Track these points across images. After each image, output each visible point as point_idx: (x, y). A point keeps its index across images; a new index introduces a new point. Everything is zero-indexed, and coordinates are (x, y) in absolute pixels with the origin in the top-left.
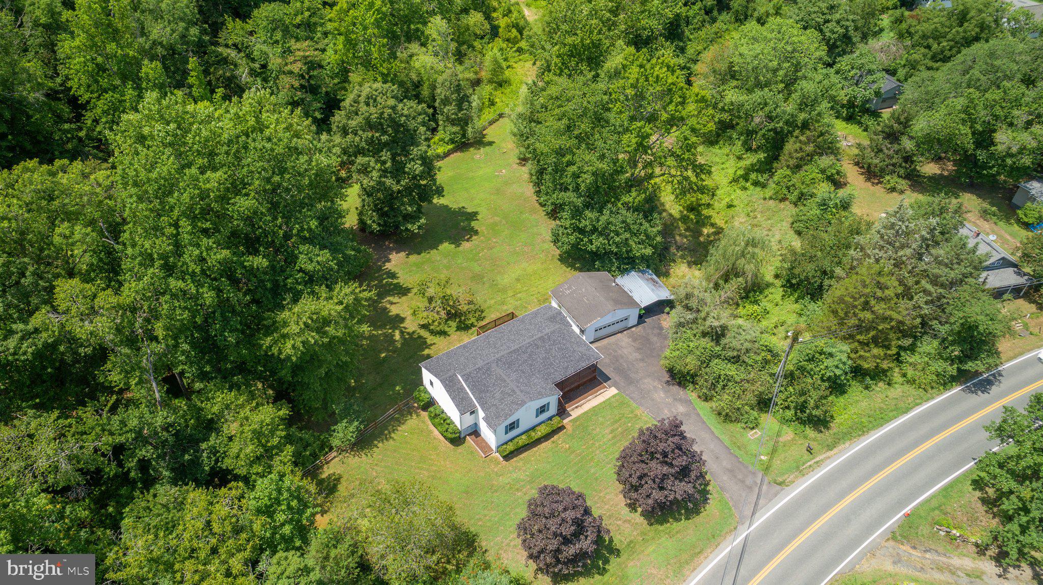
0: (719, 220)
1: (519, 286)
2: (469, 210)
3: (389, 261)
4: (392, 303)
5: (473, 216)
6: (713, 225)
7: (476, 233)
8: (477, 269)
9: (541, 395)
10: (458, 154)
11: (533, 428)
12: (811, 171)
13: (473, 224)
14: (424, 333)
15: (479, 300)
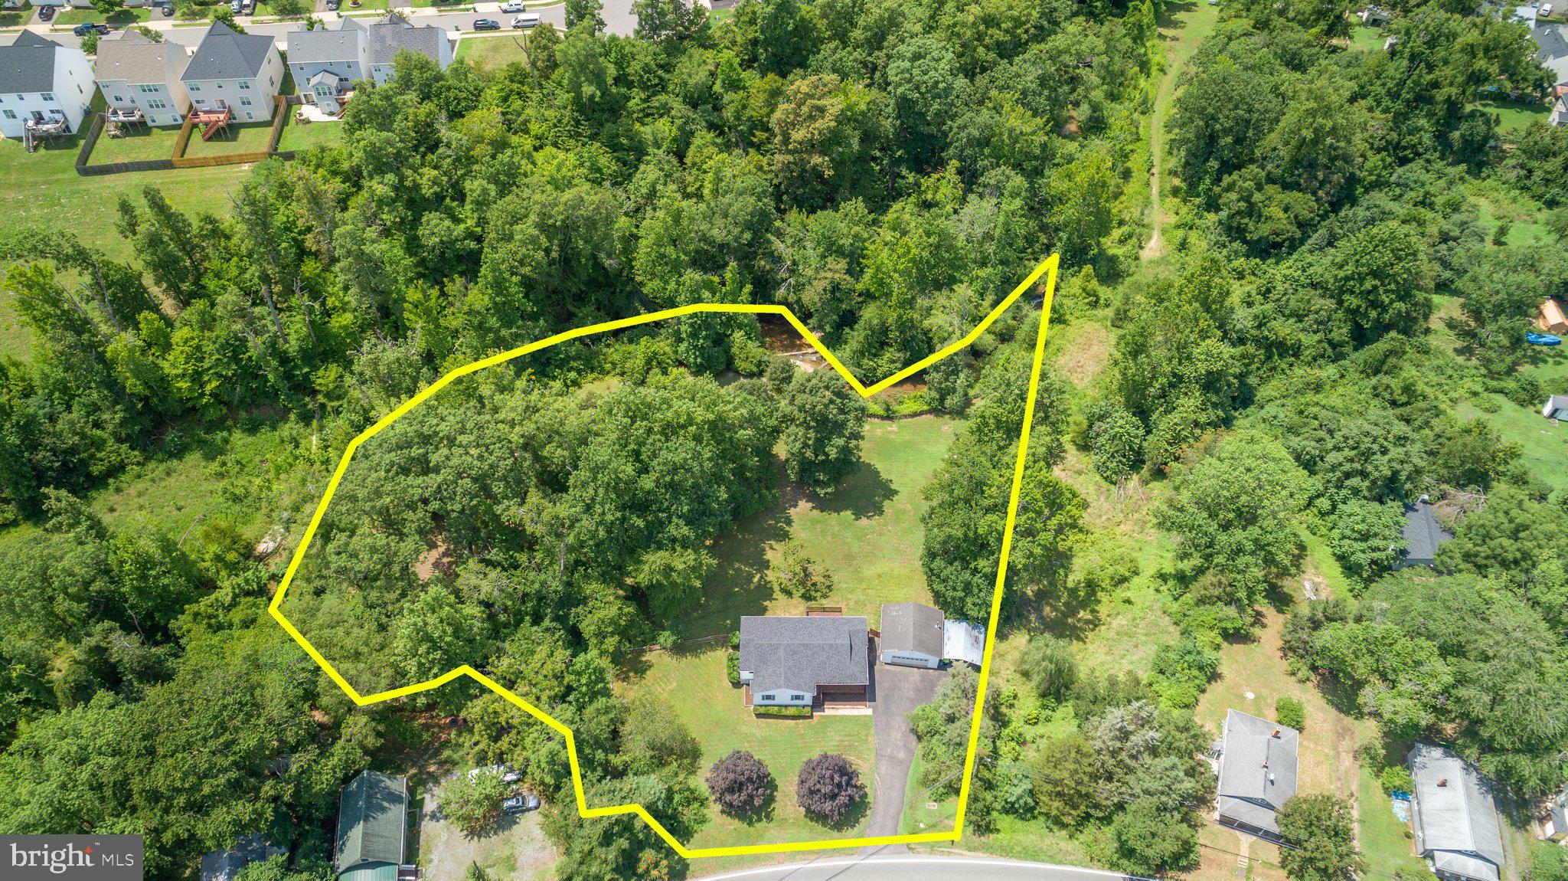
0: (1103, 610)
1: (876, 582)
2: (893, 487)
3: (795, 506)
4: (772, 548)
5: (890, 493)
6: (1093, 611)
7: (881, 513)
8: (855, 549)
9: (798, 688)
10: (930, 417)
11: (786, 706)
12: (1209, 613)
13: (886, 503)
14: (776, 588)
15: (835, 578)
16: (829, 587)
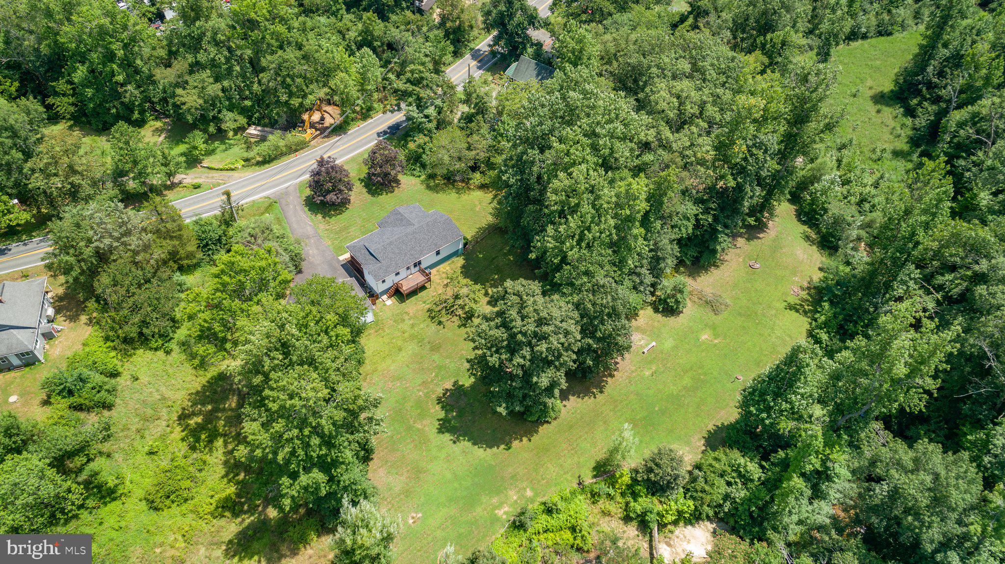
8: (436, 357)
13: (442, 415)
15: (434, 327)
16: (433, 318)
